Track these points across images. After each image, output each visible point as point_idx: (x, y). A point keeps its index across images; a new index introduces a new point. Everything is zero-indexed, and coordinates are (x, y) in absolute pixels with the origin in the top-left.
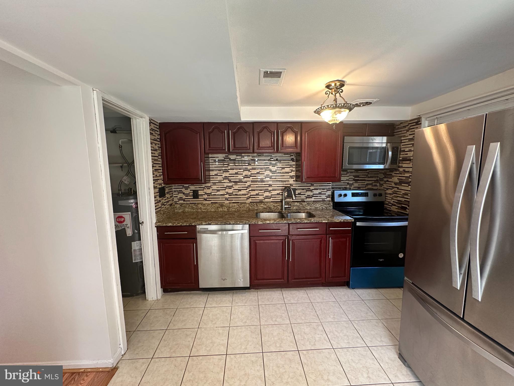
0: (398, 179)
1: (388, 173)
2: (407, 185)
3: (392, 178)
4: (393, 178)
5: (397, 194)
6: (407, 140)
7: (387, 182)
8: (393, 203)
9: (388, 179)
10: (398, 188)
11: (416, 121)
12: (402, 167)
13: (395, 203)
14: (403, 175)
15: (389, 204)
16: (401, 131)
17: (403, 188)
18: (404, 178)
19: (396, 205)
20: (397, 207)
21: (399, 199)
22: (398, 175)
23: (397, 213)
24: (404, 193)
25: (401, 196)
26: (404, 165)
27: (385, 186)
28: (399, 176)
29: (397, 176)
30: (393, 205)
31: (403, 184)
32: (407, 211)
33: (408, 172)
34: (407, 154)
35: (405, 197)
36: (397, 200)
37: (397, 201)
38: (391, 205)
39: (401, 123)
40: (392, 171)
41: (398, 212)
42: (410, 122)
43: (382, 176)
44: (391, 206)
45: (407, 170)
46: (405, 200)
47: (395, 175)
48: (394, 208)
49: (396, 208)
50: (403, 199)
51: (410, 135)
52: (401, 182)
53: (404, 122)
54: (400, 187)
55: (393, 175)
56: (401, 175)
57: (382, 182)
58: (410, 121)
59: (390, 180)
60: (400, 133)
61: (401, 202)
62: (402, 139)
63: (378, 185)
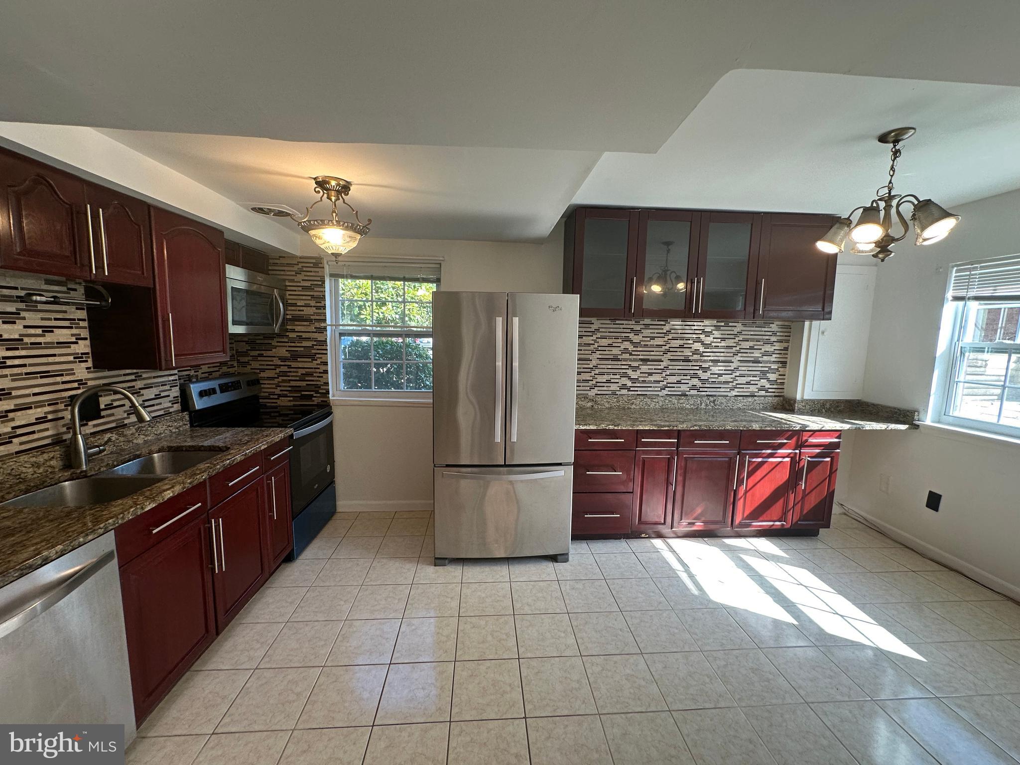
0: (287, 351)
1: (258, 342)
2: (310, 360)
3: (271, 350)
4: (274, 350)
5: (289, 376)
6: (300, 289)
7: (259, 358)
8: (280, 393)
9: (263, 352)
10: (290, 367)
11: (314, 261)
12: (293, 331)
13: (285, 393)
14: (298, 345)
15: (271, 397)
16: (284, 271)
17: (300, 365)
18: (302, 349)
19: (288, 395)
20: (292, 399)
21: (293, 384)
22: (286, 344)
23: (292, 408)
24: (304, 373)
25: (298, 378)
26: (299, 327)
27: (255, 364)
28: (289, 347)
29: (286, 346)
30: (279, 396)
31: (299, 359)
32: (313, 401)
33: (308, 339)
34: (303, 311)
35: (307, 378)
36: (290, 387)
37: (290, 389)
38: (276, 397)
39: (280, 257)
40: (272, 338)
41: (294, 406)
42: (302, 260)
43: (244, 347)
44: (278, 399)
45: (304, 335)
46: (307, 385)
47: (279, 344)
48: (284, 402)
49: (290, 401)
50: (304, 384)
51: (303, 280)
52: (295, 356)
53: (288, 257)
54: (294, 364)
55: (273, 344)
56: (293, 344)
57: (246, 359)
58: (300, 258)
59: (265, 353)
60: (282, 273)
61: (298, 389)
62: (287, 284)
63: (236, 364)
